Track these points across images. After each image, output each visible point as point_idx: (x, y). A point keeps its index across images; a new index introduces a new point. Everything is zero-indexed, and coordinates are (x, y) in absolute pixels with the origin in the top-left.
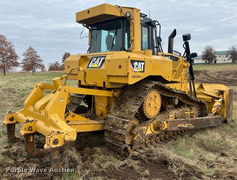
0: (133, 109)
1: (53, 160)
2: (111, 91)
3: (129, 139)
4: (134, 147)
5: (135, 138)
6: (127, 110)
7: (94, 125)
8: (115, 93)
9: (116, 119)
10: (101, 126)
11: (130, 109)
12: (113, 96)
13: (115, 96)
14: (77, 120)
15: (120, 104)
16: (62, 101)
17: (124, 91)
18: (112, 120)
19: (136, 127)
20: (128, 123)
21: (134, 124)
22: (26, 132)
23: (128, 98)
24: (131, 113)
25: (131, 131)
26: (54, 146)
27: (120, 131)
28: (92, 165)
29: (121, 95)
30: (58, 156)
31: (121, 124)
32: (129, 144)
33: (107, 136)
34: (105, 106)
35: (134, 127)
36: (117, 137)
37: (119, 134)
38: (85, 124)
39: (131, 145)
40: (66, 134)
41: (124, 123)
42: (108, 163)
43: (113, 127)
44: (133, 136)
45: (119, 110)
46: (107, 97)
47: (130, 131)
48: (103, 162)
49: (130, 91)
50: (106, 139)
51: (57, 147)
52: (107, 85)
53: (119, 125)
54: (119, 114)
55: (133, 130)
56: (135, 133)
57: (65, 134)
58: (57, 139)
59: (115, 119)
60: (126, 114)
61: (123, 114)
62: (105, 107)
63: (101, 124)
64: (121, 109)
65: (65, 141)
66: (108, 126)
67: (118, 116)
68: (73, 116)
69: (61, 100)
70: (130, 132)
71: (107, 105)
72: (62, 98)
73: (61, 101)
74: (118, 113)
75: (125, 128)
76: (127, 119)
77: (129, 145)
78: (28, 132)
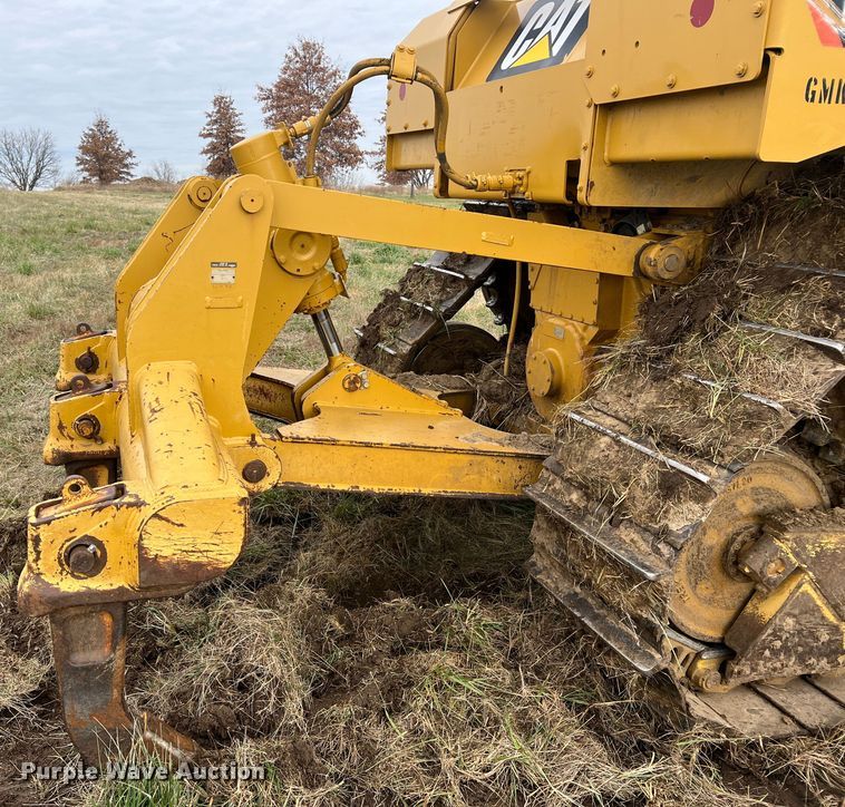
0: (783, 382)
1: (75, 671)
2: (635, 234)
3: (710, 601)
4: (744, 670)
5: (768, 608)
6: (717, 387)
7: (466, 459)
8: (653, 253)
9: (618, 442)
10: (517, 472)
11: (744, 382)
12: (639, 272)
13: (650, 270)
14: (376, 408)
15: (678, 335)
16: (223, 276)
17: (735, 241)
18: (591, 444)
19: (784, 529)
20: (702, 492)
21: (780, 503)
22: (65, 446)
23: (756, 288)
24: (754, 418)
25: (736, 546)
26: (70, 585)
27: (629, 544)
28: (377, 733)
29: (705, 266)
30: (113, 649)
31: (645, 489)
32: (713, 634)
33: (543, 547)
34: (582, 339)
35: (767, 524)
36: (602, 578)
37: (615, 563)
38: (393, 446)
39: (727, 651)
40: (156, 516)
41: (670, 485)
42: (508, 747)
43: (588, 497)
44: (754, 591)
45: (658, 378)
46: (601, 274)
47: (725, 551)
48: (474, 724)
49: (778, 238)
50: (539, 564)
51: (90, 593)
52: (591, 185)
53: (632, 498)
54: (652, 411)
55: (753, 549)
56: (772, 571)
57: (148, 512)
58: (92, 539)
59: (609, 447)
60: (708, 420)
61: (677, 418)
62: (578, 345)
63: (518, 456)
64: (676, 370)
65: (146, 562)
66: (558, 485)
67: (637, 420)
68: (354, 384)
69: (215, 271)
70: (731, 558)
71: (593, 331)
72: (223, 260)
73: (218, 279)
74: (648, 397)
75: (673, 527)
76: (704, 455)
77: (710, 645)
78: (80, 447)
